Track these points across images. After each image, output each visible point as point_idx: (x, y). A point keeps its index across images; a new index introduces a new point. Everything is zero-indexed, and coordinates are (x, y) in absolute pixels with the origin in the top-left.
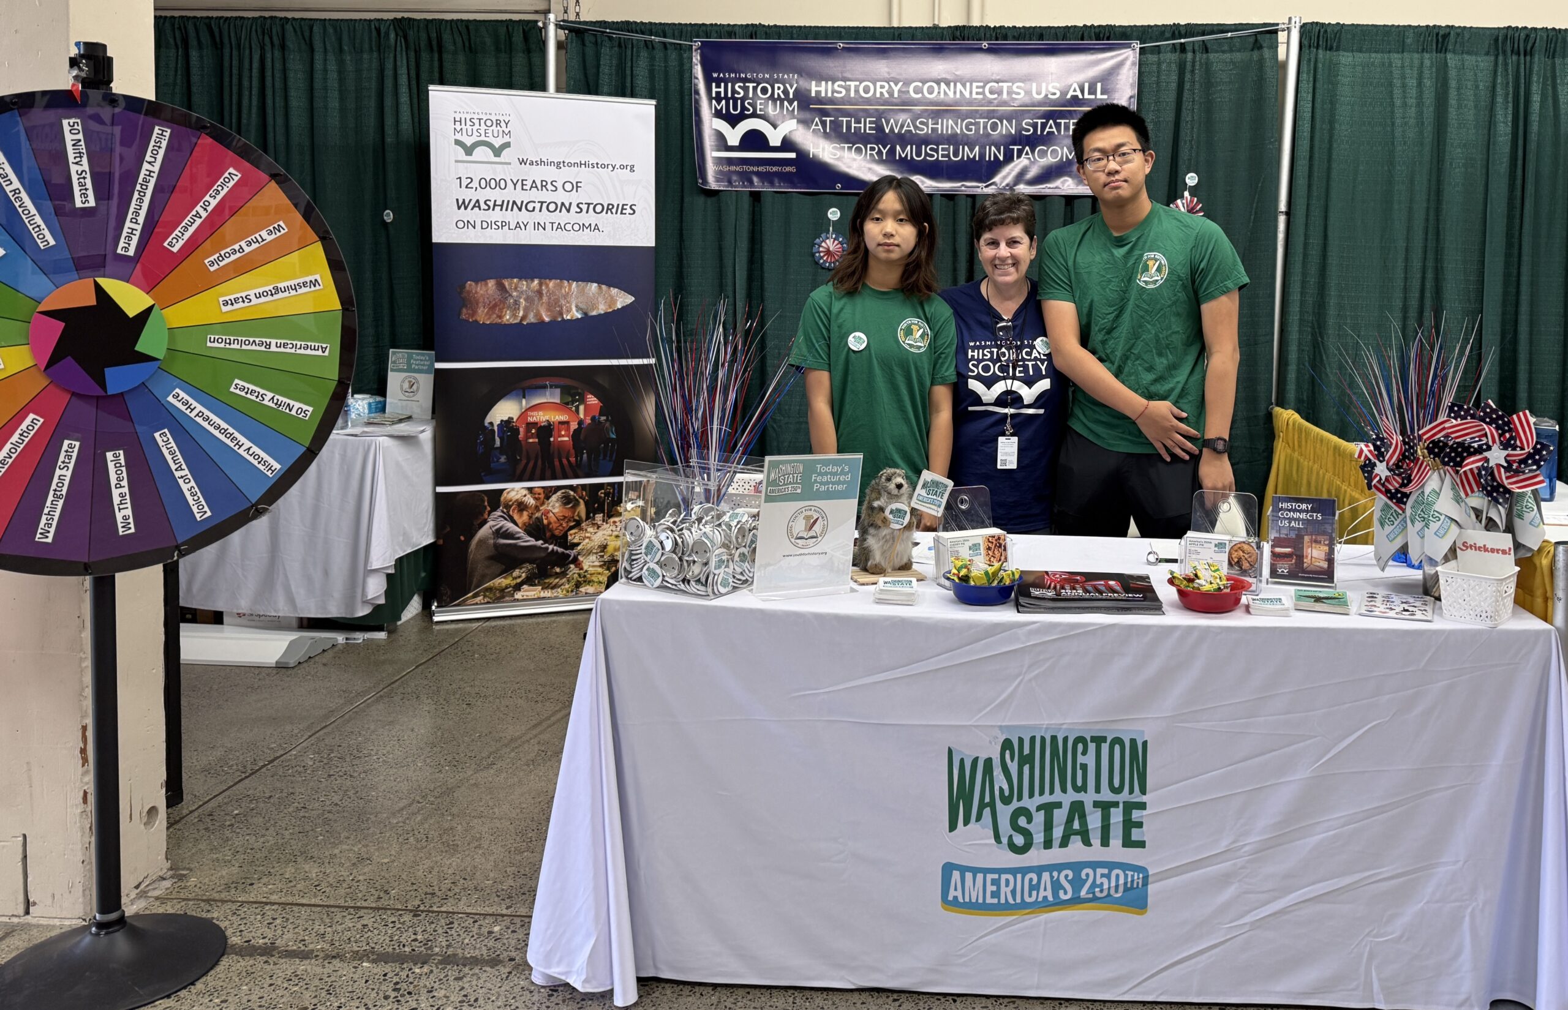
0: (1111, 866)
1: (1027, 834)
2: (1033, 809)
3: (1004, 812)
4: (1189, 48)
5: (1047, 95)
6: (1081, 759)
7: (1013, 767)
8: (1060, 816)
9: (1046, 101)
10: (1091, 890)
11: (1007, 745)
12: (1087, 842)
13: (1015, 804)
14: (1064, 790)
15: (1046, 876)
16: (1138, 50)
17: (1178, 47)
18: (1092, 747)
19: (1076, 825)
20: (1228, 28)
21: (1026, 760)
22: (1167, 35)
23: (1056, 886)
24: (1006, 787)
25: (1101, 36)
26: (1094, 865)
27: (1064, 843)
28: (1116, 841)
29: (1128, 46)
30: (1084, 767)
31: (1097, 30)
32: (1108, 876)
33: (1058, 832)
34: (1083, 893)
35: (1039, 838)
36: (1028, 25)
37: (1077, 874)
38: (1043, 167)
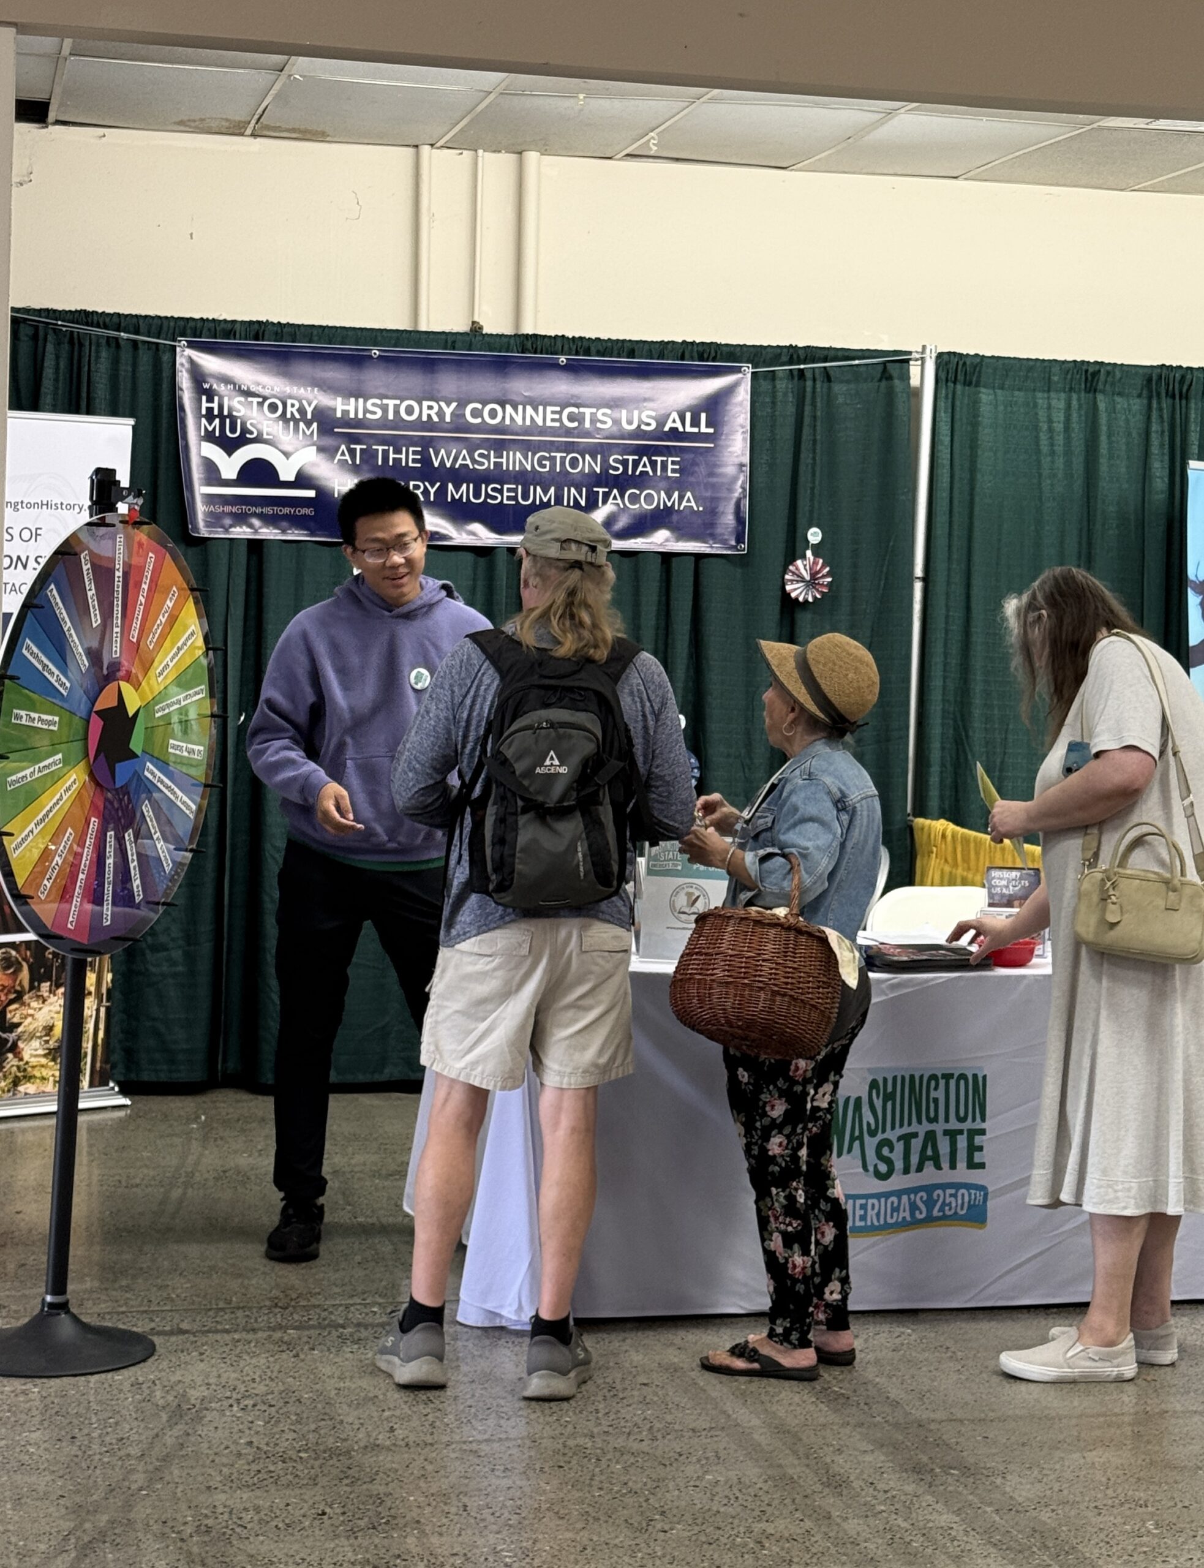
0: (958, 1186)
1: (889, 1162)
2: (894, 1140)
3: (871, 1143)
4: (808, 375)
5: (639, 426)
6: (933, 1094)
7: (878, 1103)
10: (941, 1210)
11: (874, 1084)
12: (938, 1167)
14: (920, 1122)
15: (905, 1198)
16: (749, 376)
17: (796, 373)
18: (942, 1083)
19: (929, 1152)
20: (854, 354)
21: (889, 1097)
22: (784, 359)
23: (913, 1207)
24: (872, 1121)
25: (706, 356)
27: (920, 1169)
28: (962, 1165)
29: (738, 370)
30: (936, 1100)
31: (701, 349)
32: (955, 1196)
33: (915, 1159)
34: (936, 1213)
35: (899, 1165)
36: (614, 338)
37: (930, 1195)
38: (635, 516)
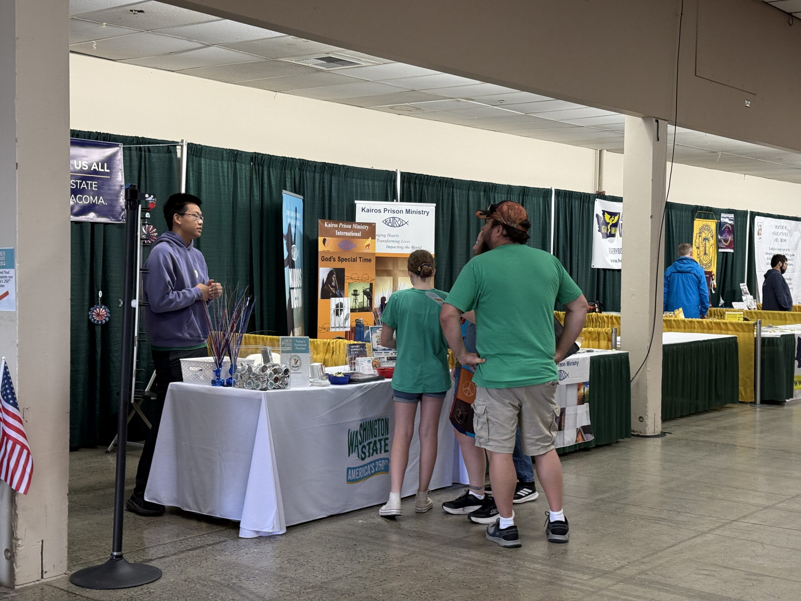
0: (381, 459)
1: (364, 453)
2: (366, 445)
3: (360, 447)
4: (143, 149)
5: (81, 168)
6: (376, 427)
7: (362, 432)
8: (372, 445)
9: (81, 171)
10: (378, 469)
11: (361, 426)
12: (377, 453)
13: (362, 444)
14: (372, 438)
15: (369, 466)
16: (122, 148)
17: (138, 148)
18: (378, 422)
19: (375, 448)
20: (159, 142)
21: (365, 430)
22: (135, 142)
23: (371, 469)
24: (360, 439)
25: (106, 139)
26: (378, 460)
27: (372, 455)
28: (383, 451)
29: (117, 146)
30: (376, 429)
31: (104, 136)
32: (381, 463)
33: (371, 451)
34: (377, 470)
35: (367, 454)
37: (375, 464)
38: (81, 207)
